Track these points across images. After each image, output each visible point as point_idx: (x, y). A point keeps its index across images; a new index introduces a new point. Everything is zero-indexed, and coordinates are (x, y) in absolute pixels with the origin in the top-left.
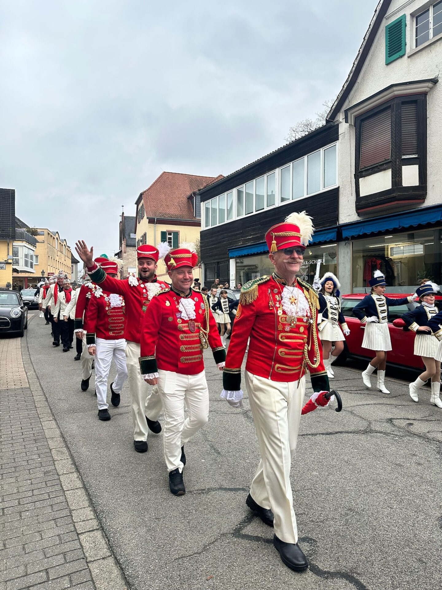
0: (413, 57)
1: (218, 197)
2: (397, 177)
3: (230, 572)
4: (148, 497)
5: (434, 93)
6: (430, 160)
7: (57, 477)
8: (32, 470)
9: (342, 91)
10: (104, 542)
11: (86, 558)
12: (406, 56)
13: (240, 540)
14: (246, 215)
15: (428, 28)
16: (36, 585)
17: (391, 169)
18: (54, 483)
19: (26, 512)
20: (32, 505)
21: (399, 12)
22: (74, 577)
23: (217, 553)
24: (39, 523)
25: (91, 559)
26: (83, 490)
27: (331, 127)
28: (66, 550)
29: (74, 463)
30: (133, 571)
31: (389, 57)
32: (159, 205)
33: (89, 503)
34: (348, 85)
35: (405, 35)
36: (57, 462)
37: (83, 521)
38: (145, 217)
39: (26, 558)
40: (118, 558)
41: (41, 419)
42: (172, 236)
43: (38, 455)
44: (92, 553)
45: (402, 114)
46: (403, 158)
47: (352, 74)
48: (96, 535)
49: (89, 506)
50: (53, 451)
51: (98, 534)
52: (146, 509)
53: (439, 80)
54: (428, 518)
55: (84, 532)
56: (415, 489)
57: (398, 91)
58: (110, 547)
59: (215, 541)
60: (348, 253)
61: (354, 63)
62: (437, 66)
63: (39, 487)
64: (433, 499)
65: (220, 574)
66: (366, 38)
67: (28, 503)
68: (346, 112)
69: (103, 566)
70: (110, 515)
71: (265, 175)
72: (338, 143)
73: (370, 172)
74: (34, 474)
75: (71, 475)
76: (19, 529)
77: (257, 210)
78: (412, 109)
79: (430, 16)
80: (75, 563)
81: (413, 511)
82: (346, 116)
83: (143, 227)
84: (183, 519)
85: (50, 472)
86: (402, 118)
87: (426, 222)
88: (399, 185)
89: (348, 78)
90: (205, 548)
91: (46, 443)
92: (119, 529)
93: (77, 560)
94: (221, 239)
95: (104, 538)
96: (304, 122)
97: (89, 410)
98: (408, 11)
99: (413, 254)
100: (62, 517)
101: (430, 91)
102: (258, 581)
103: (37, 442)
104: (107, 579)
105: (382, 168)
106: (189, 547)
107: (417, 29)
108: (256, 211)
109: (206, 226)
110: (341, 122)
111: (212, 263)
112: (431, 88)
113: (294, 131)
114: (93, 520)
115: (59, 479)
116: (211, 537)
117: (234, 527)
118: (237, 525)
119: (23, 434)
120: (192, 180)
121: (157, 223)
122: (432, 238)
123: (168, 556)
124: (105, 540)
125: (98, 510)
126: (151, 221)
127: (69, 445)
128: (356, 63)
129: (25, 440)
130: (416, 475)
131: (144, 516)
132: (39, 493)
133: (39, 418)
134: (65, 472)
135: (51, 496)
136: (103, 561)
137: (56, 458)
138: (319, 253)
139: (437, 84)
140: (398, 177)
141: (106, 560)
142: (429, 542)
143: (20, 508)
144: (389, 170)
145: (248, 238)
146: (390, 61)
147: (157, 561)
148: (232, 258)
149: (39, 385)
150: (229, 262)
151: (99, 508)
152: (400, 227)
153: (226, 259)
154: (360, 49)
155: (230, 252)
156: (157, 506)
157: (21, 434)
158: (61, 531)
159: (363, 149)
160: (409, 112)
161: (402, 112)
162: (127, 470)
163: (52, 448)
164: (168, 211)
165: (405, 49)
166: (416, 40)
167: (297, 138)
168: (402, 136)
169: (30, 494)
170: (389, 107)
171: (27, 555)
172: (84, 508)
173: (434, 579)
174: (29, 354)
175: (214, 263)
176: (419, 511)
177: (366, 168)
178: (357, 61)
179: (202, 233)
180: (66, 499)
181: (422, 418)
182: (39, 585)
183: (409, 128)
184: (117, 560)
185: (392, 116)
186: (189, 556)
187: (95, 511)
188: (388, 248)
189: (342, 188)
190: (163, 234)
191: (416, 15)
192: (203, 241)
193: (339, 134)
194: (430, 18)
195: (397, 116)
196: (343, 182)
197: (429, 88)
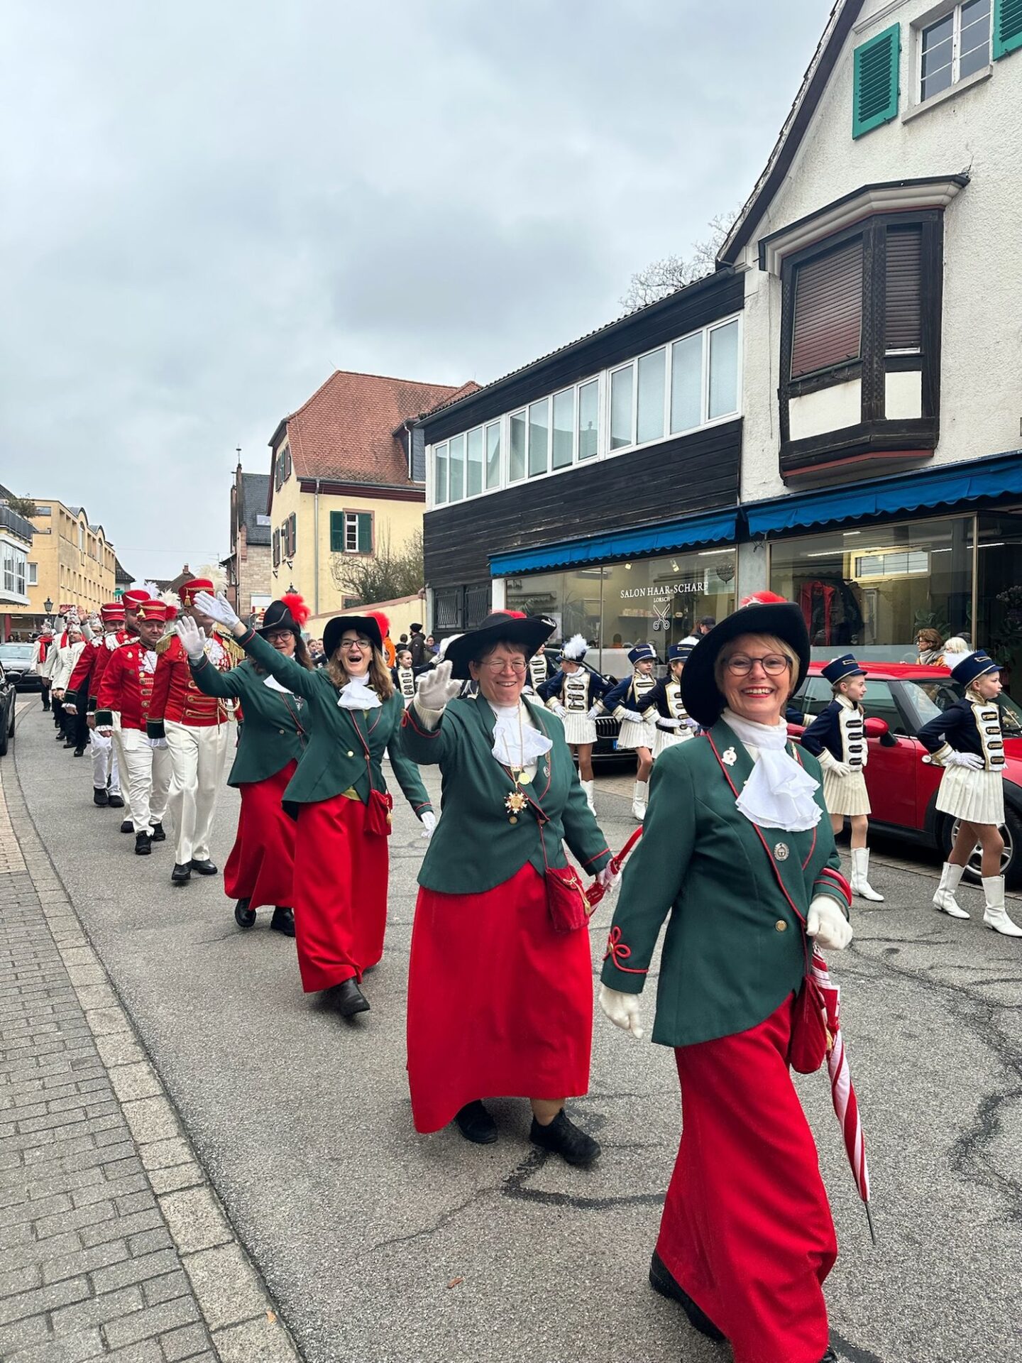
0: (914, 124)
1: (465, 433)
2: (873, 399)
3: (498, 1269)
4: (311, 1113)
5: (960, 208)
6: (947, 361)
7: (101, 1072)
8: (43, 1057)
9: (754, 197)
10: (216, 1211)
11: (177, 1246)
12: (899, 122)
13: (520, 1203)
14: (530, 477)
15: (950, 59)
16: (65, 1306)
17: (860, 380)
18: (96, 1085)
19: (34, 1150)
20: (47, 1134)
21: (886, 19)
22: (152, 1287)
23: (469, 1231)
24: (65, 1173)
25: (188, 1250)
26: (164, 1101)
27: (727, 279)
28: (130, 1231)
29: (141, 1042)
30: (283, 1272)
31: (862, 120)
32: (327, 449)
33: (179, 1127)
34: (767, 184)
35: (899, 72)
36: (102, 1038)
37: (166, 1168)
38: (293, 477)
39: (40, 1251)
40: (250, 1244)
41: (58, 944)
42: (356, 523)
43: (54, 1024)
44: (189, 1237)
45: (888, 254)
46: (887, 354)
47: (776, 157)
48: (198, 1196)
49: (179, 1135)
50: (91, 1016)
51: (203, 1195)
52: (309, 1140)
53: (972, 180)
54: (926, 1149)
55: (171, 1192)
56: (899, 1089)
57: (878, 202)
58: (231, 1223)
59: (465, 1206)
60: (760, 568)
61: (781, 133)
62: (967, 146)
63: (62, 1096)
64: (938, 1109)
65: (476, 1275)
66: (810, 76)
67: (38, 1131)
68: (762, 244)
69: (216, 1263)
70: (228, 1154)
71: (575, 385)
72: (741, 316)
73: (813, 384)
74: (48, 1067)
75: (134, 1068)
76: (21, 1188)
77: (555, 466)
78: (908, 243)
79: (955, 30)
80: (153, 1259)
81: (896, 1137)
82: (762, 255)
83: (288, 499)
84: (393, 1160)
85: (86, 1061)
86: (887, 264)
87: (936, 502)
88: (877, 417)
89: (768, 166)
90: (443, 1221)
91: (72, 998)
92: (248, 1184)
93: (156, 1251)
94: (472, 532)
95: (217, 1204)
96: (665, 262)
97: (170, 923)
98: (906, 17)
99: (906, 572)
100: (117, 1160)
101: (950, 203)
102: (561, 1287)
103: (51, 994)
104: (225, 1290)
105: (841, 377)
106: (407, 1219)
107: (924, 58)
108: (555, 469)
109: (438, 501)
110: (749, 268)
111: (450, 587)
112: (954, 197)
113: (642, 284)
114: (189, 1165)
115: (107, 1076)
116: (455, 1197)
117: (506, 1176)
118: (513, 1172)
119: (17, 977)
120: (405, 391)
121: (320, 493)
122: (949, 537)
123: (362, 1238)
124: (218, 1208)
125: (200, 1145)
126: (307, 487)
127: (127, 1002)
128: (786, 132)
129: (23, 992)
130: (904, 1060)
131: (305, 1155)
132: (63, 1109)
133: (54, 941)
134: (120, 1062)
135: (91, 1115)
136: (214, 1252)
137: (97, 1030)
138: (695, 568)
139: (967, 187)
140: (876, 397)
141: (222, 1250)
142: (929, 1200)
143: (20, 1141)
144: (855, 381)
145: (534, 530)
146: (862, 132)
147: (337, 1250)
148: (496, 577)
149: (49, 866)
150: (491, 586)
151: (202, 1140)
152: (877, 511)
153: (484, 579)
154: (796, 100)
155: (493, 562)
156: (335, 1131)
157: (13, 977)
158: (117, 1190)
159: (799, 332)
160: (902, 249)
161: (888, 249)
162: (262, 1054)
163: (88, 1008)
164: (346, 464)
165: (897, 104)
166: (923, 83)
167: (649, 302)
168: (887, 304)
169: (41, 1110)
171: (41, 1243)
172: (168, 1139)
173: (938, 1276)
174: (23, 796)
175: (455, 587)
176: (909, 1136)
177: (805, 377)
178: (789, 128)
179: (425, 515)
180: (124, 1119)
181: (918, 937)
182: (72, 1307)
184: (247, 1250)
185: (864, 258)
186: (409, 1238)
187: (193, 1146)
188: (849, 559)
189: (749, 420)
190: (336, 518)
191: (923, 28)
192: (430, 536)
193: (745, 296)
194: (954, 36)
195: (876, 257)
196: (751, 406)
197: (949, 196)
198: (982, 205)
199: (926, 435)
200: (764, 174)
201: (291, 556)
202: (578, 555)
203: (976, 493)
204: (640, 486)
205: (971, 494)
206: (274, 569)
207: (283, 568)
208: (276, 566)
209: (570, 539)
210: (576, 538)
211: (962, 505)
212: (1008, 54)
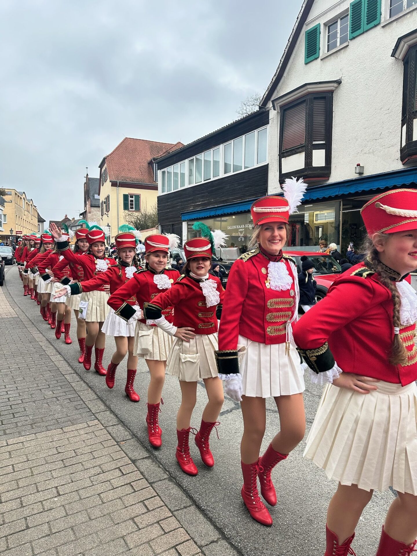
0: (324, 60)
1: (172, 166)
2: (309, 159)
5: (339, 91)
6: (334, 146)
9: (272, 83)
11: (68, 381)
12: (319, 59)
14: (196, 183)
15: (336, 37)
17: (304, 152)
18: (46, 358)
20: (35, 366)
21: (315, 21)
25: (71, 382)
27: (263, 113)
28: (57, 379)
31: (308, 58)
32: (122, 169)
34: (276, 79)
35: (319, 41)
36: (47, 351)
37: (65, 371)
38: (108, 180)
40: (85, 381)
41: (31, 333)
42: (133, 199)
43: (33, 348)
45: (314, 108)
46: (313, 143)
47: (279, 69)
48: (73, 375)
53: (342, 82)
57: (311, 89)
61: (281, 61)
62: (341, 70)
63: (38, 360)
66: (290, 40)
68: (274, 101)
71: (211, 149)
72: (268, 126)
73: (289, 153)
75: (56, 356)
78: (321, 103)
79: (338, 27)
80: (63, 383)
82: (274, 105)
83: (107, 189)
86: (314, 111)
87: (329, 196)
88: (310, 166)
89: (276, 72)
94: (174, 204)
98: (322, 21)
100: (53, 370)
101: (335, 90)
103: (31, 343)
104: (79, 387)
105: (298, 151)
107: (329, 36)
108: (204, 181)
109: (163, 192)
110: (271, 109)
111: (167, 225)
112: (336, 88)
120: (153, 146)
121: (119, 187)
124: (78, 376)
126: (114, 184)
127: (53, 344)
128: (282, 60)
129: (23, 342)
134: (52, 355)
135: (46, 363)
136: (77, 382)
139: (341, 84)
141: (79, 382)
144: (303, 153)
145: (197, 204)
146: (308, 62)
148: (185, 221)
149: (25, 316)
150: (182, 224)
152: (310, 199)
153: (180, 222)
154: (286, 48)
155: (182, 216)
158: (54, 374)
159: (285, 134)
160: (319, 106)
161: (314, 106)
163: (42, 345)
164: (129, 175)
165: (319, 53)
166: (328, 45)
168: (314, 125)
169: (33, 362)
170: (304, 101)
172: (66, 367)
174: (12, 297)
175: (169, 225)
177: (287, 150)
178: (283, 59)
179: (158, 197)
180: (54, 364)
183: (319, 119)
185: (306, 109)
189: (270, 165)
190: (126, 197)
191: (328, 25)
192: (160, 205)
193: (270, 119)
194: (338, 29)
195: (310, 109)
196: (271, 160)
197: (335, 87)
198: (345, 91)
199: (326, 172)
200: (275, 75)
201: (108, 212)
202: (212, 213)
203: (341, 193)
204: (234, 188)
205: (339, 193)
206: (101, 217)
207: (105, 216)
208: (102, 216)
209: (210, 207)
210: (212, 207)
211: (337, 197)
212: (354, 38)
